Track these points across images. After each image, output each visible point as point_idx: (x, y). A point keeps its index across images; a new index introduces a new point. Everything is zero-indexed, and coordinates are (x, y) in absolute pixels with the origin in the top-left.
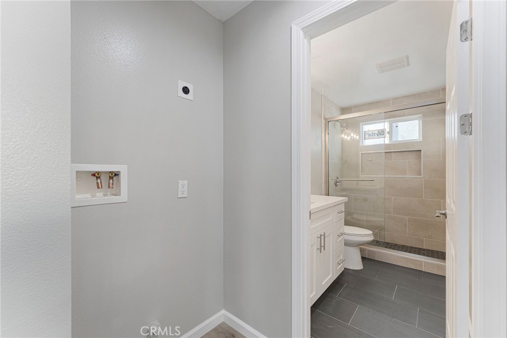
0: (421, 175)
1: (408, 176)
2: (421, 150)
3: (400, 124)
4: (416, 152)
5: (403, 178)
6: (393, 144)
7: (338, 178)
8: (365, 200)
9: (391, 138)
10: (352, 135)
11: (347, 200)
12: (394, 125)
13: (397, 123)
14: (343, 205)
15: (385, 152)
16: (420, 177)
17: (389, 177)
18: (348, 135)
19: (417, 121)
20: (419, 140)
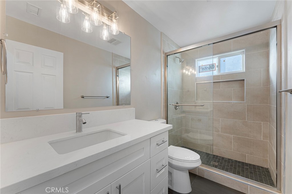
0: (244, 101)
1: (233, 101)
2: (244, 80)
3: (226, 59)
4: (239, 82)
5: (229, 103)
6: (221, 75)
7: (177, 103)
8: (200, 120)
9: (219, 70)
10: (191, 70)
11: (172, 128)
12: (222, 59)
13: (224, 58)
14: (167, 133)
15: (214, 82)
16: (243, 102)
17: (218, 102)
18: (188, 70)
19: (241, 56)
20: (243, 71)
